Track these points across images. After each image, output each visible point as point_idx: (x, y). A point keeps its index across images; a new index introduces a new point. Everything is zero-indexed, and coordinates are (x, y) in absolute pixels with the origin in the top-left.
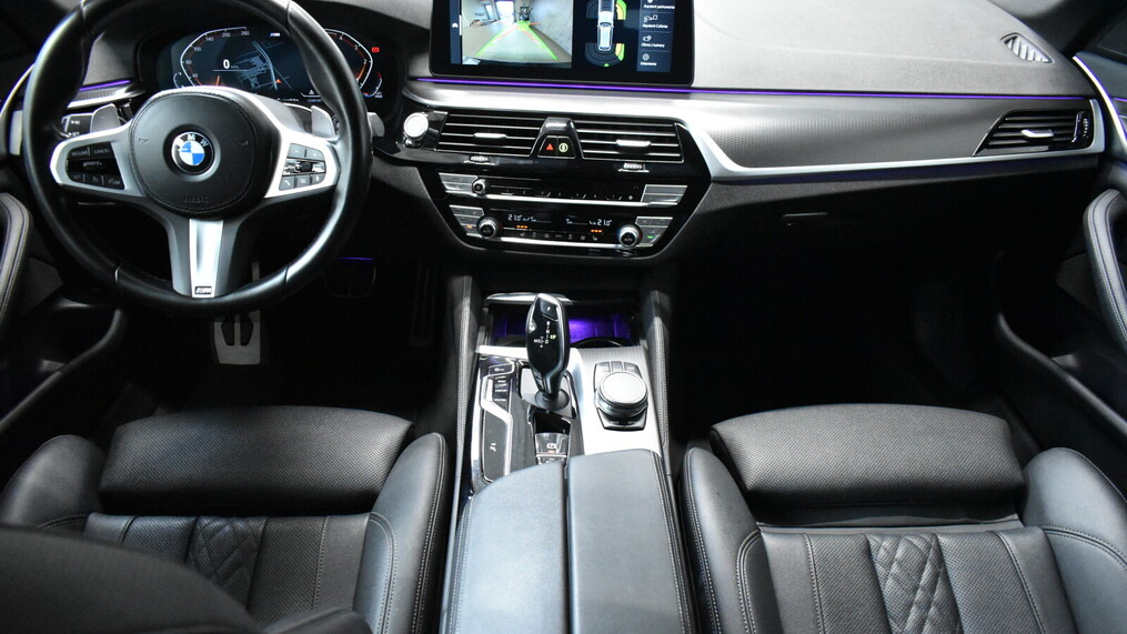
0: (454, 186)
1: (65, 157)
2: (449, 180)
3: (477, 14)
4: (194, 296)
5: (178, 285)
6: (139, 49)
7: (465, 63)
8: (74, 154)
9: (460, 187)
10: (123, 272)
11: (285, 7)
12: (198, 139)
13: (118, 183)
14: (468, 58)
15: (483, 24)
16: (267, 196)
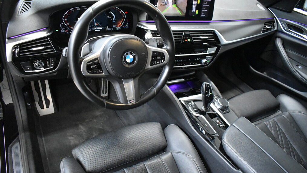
3: (162, 2)
4: (129, 103)
8: (88, 64)
13: (101, 71)
15: (164, 5)
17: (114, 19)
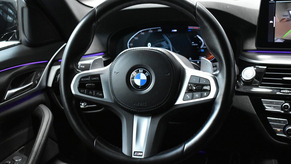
0: (270, 106)
1: (78, 81)
2: (267, 103)
3: (284, 16)
4: (133, 156)
5: (125, 150)
6: (110, 38)
7: (275, 41)
8: (82, 79)
9: (274, 107)
10: (98, 142)
11: (195, 5)
12: (144, 72)
13: (101, 95)
14: (277, 39)
15: (288, 21)
16: (176, 103)
17: (202, 47)
